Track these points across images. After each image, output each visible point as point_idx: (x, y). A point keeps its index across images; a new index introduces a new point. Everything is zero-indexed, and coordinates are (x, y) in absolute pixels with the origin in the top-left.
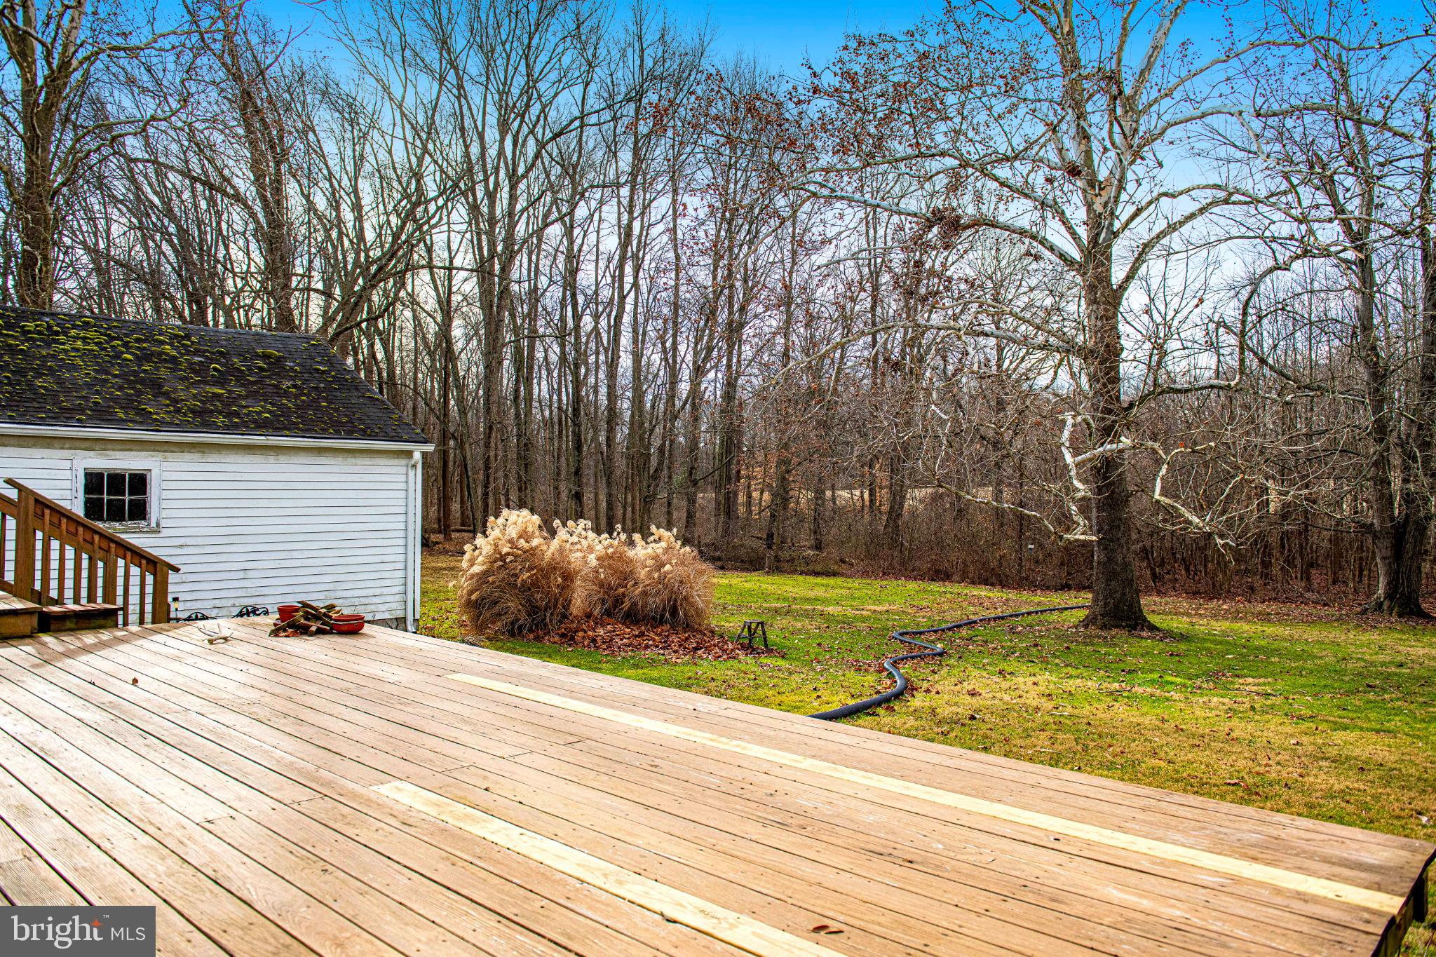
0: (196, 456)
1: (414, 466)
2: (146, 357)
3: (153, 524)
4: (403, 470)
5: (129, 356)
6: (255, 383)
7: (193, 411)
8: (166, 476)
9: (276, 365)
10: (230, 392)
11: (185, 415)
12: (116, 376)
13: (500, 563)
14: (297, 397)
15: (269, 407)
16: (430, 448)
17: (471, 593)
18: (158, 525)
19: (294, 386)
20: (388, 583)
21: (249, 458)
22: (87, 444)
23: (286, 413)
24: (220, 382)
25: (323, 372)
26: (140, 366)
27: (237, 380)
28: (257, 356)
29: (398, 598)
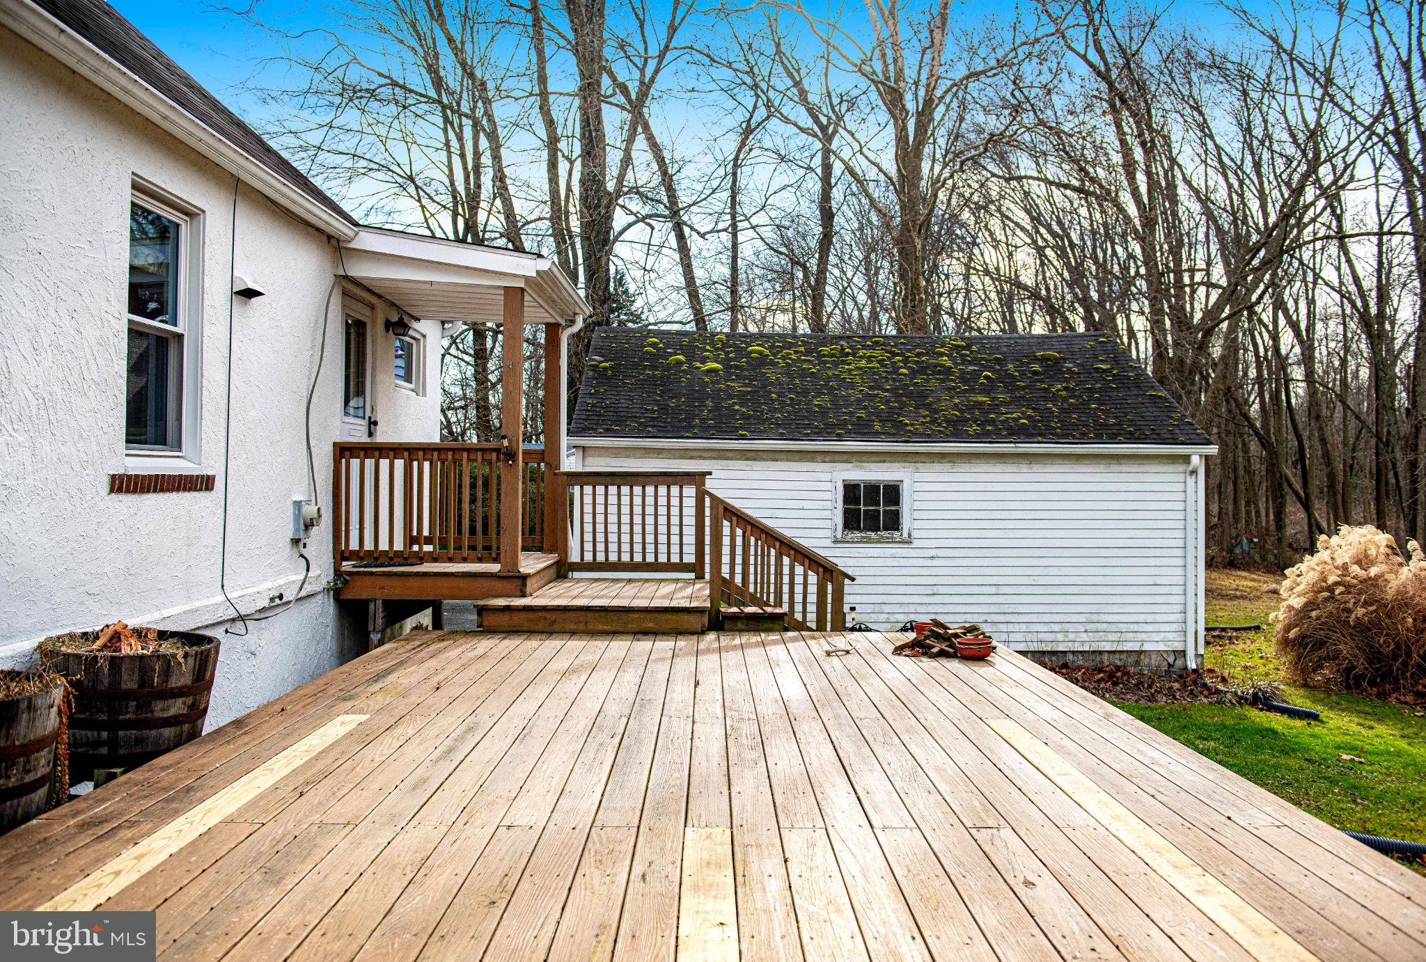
0: (947, 466)
1: (1194, 472)
2: (922, 369)
3: (905, 535)
4: (1181, 478)
5: (904, 371)
6: (1023, 388)
7: (948, 421)
8: (918, 486)
9: (1053, 367)
10: (993, 399)
11: (940, 425)
12: (887, 391)
13: (1326, 594)
14: (1065, 400)
15: (1030, 412)
16: (1213, 450)
17: (1288, 629)
18: (910, 535)
19: (1066, 388)
20: (1163, 608)
21: (1000, 467)
22: (844, 457)
23: (1046, 416)
24: (985, 391)
25: (1104, 371)
26: (912, 379)
27: (1005, 386)
28: (1036, 359)
29: (1175, 627)
